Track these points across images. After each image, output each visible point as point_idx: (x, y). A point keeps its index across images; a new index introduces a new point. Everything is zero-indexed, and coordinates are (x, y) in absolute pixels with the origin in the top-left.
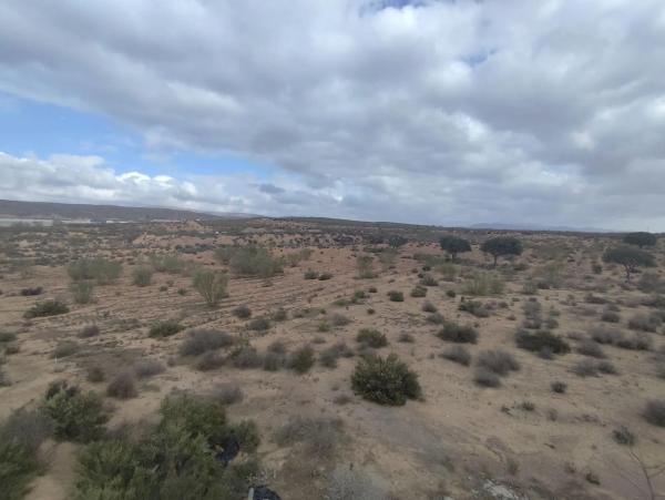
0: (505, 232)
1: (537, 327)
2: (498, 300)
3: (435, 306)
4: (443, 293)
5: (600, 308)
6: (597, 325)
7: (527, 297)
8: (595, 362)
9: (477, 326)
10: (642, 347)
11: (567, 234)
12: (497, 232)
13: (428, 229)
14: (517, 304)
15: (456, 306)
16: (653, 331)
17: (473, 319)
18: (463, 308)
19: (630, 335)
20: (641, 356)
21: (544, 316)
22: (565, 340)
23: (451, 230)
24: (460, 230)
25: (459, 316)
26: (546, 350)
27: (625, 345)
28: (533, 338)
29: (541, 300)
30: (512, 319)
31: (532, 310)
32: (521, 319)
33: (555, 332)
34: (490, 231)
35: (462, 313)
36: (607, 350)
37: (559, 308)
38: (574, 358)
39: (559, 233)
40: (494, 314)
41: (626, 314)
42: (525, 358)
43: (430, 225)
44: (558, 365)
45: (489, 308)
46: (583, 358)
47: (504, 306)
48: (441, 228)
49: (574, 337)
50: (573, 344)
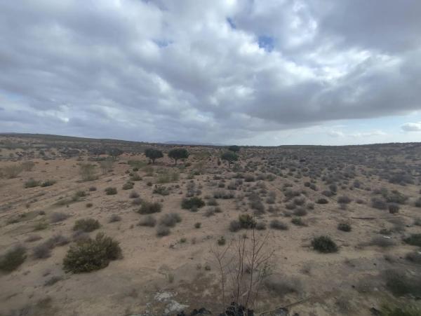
0: (182, 146)
1: (192, 195)
2: (175, 184)
3: (139, 193)
4: (145, 184)
5: (218, 182)
6: (217, 189)
7: (189, 180)
8: (214, 208)
9: (162, 201)
10: (231, 197)
11: (210, 146)
12: (178, 146)
13: (139, 144)
14: (185, 185)
15: (152, 191)
16: (236, 189)
17: (161, 197)
18: (155, 192)
19: (228, 192)
20: (231, 201)
21: (196, 189)
22: (203, 200)
23: (153, 144)
24: (158, 145)
25: (153, 197)
26: (194, 207)
27: (226, 198)
28: (190, 201)
29: (195, 181)
30: (181, 193)
31: (190, 188)
32: (185, 192)
33: (199, 197)
34: (175, 145)
35: (155, 195)
36: (219, 201)
37: (203, 184)
38: (206, 208)
39: (206, 146)
40: (172, 193)
41: (228, 183)
42: (185, 214)
43: (140, 141)
44: (199, 214)
45: (170, 189)
46: (210, 207)
47: (177, 187)
48: (147, 144)
49: (207, 198)
50: (206, 201)
